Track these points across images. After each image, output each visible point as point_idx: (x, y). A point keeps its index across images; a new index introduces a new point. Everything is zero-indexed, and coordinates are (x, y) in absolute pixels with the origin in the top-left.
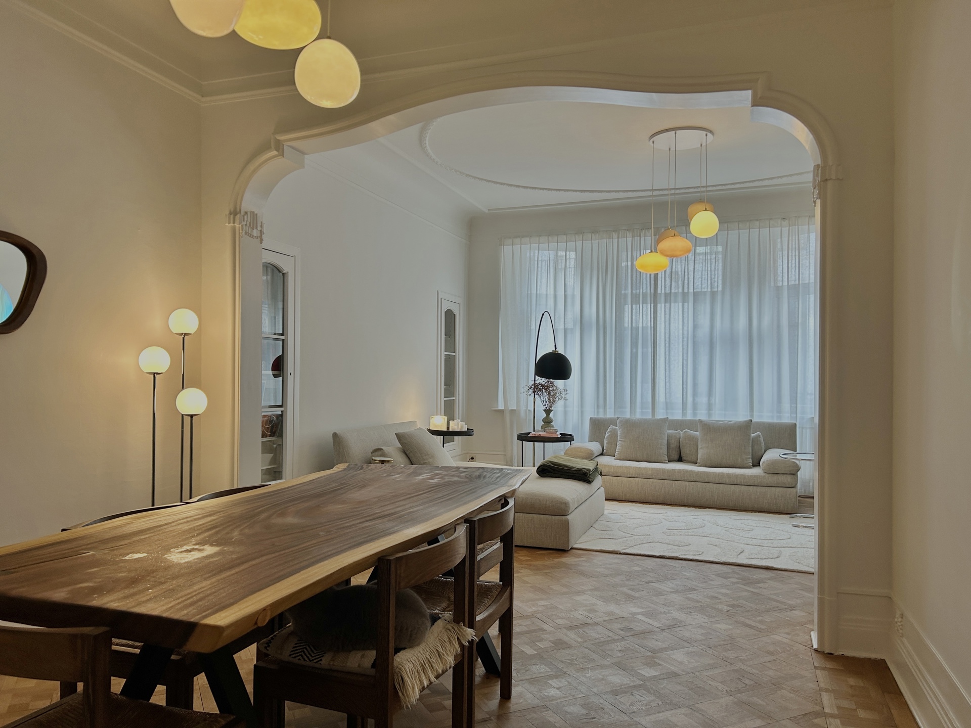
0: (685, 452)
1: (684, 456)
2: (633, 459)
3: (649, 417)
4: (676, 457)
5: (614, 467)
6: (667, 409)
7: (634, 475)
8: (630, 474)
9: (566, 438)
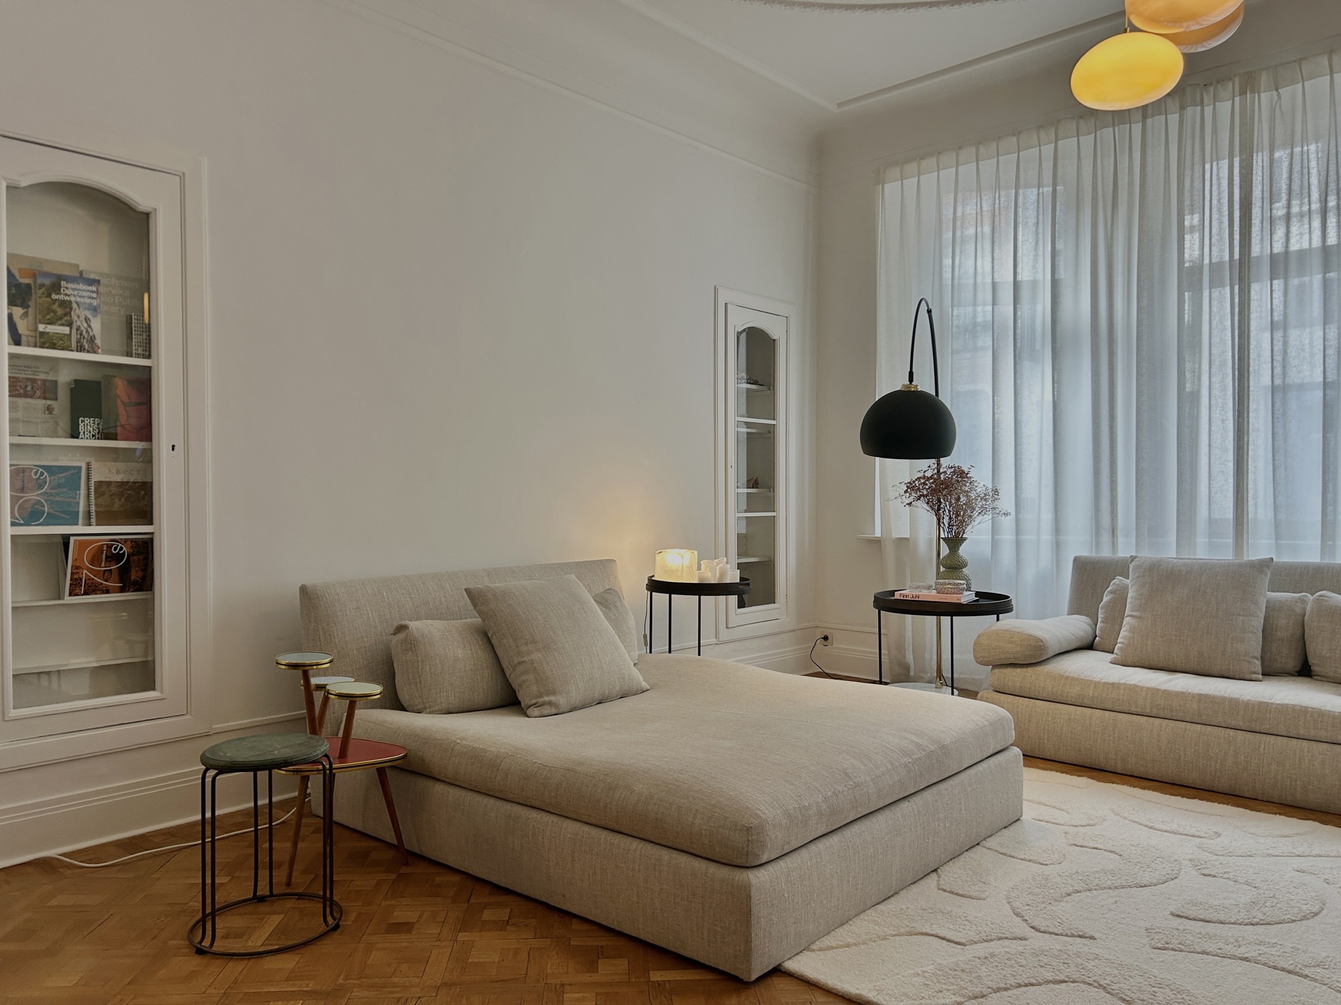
0: (1319, 651)
1: (1315, 662)
2: (1161, 665)
3: (1227, 555)
4: (1292, 663)
5: (1097, 684)
6: (1278, 536)
7: (1148, 710)
8: (1137, 707)
9: (994, 604)
